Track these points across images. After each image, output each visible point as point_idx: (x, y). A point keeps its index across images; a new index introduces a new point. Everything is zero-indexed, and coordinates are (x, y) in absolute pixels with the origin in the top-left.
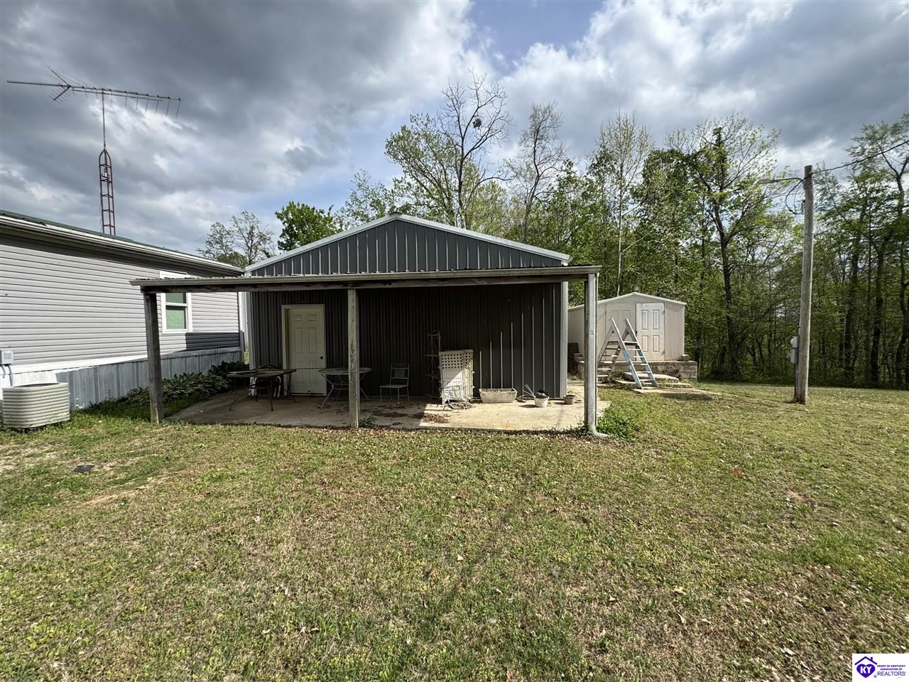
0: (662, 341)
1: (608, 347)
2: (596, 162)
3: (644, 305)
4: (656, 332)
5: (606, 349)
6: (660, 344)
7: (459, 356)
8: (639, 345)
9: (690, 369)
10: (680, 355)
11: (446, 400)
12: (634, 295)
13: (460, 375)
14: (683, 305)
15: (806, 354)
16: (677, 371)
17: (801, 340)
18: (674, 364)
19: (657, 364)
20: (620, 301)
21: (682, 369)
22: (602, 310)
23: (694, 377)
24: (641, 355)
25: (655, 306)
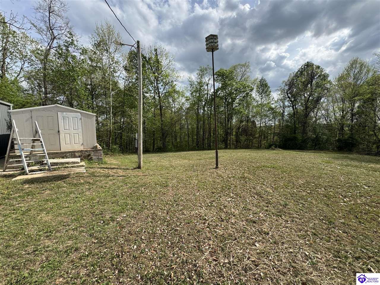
0: (81, 137)
3: (65, 113)
4: (76, 132)
6: (79, 139)
8: (42, 140)
9: (98, 153)
10: (93, 146)
12: (56, 106)
14: (94, 116)
15: (140, 142)
16: (89, 155)
17: (139, 135)
18: (87, 151)
19: (74, 152)
20: (44, 109)
21: (92, 154)
22: (28, 115)
23: (100, 157)
24: (43, 148)
25: (74, 114)
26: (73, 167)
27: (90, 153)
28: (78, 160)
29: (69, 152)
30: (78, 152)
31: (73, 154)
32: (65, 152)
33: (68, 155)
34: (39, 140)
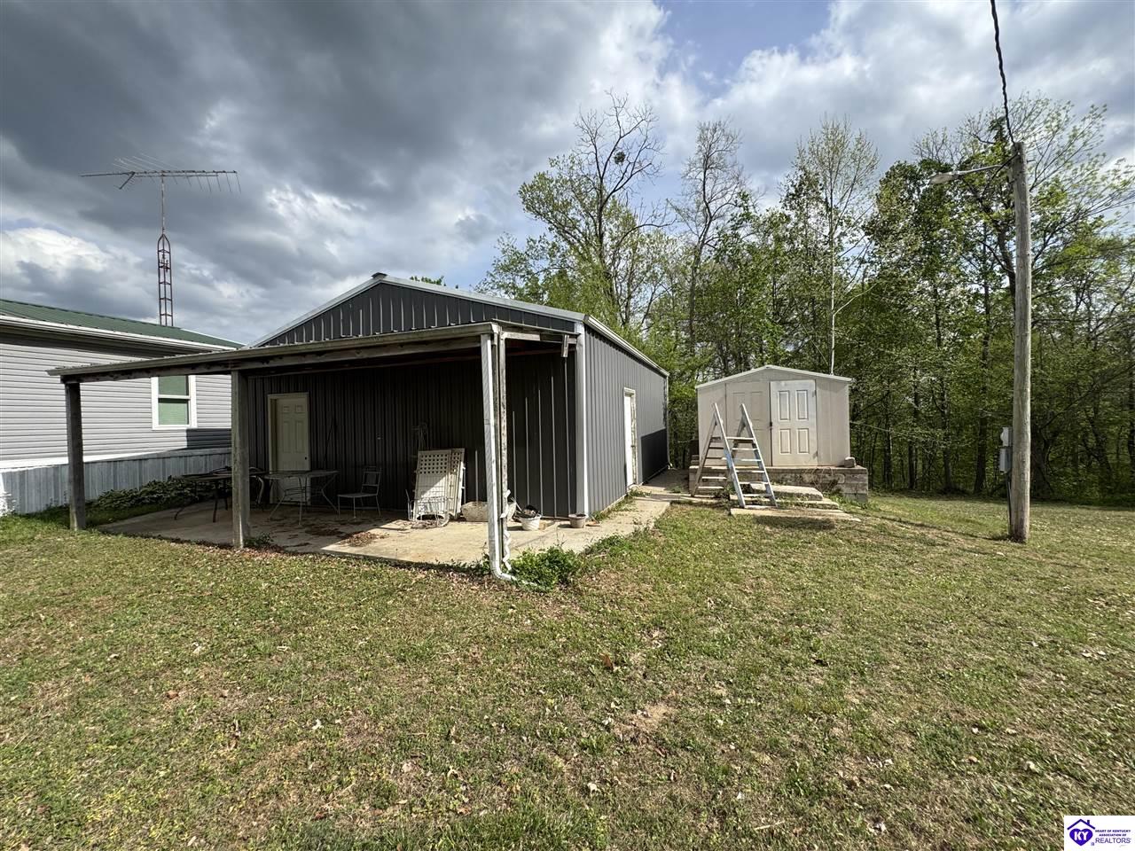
0: (813, 437)
1: (712, 445)
2: (792, 190)
3: (783, 383)
4: (803, 424)
5: (709, 448)
6: (810, 441)
7: (444, 457)
8: (756, 442)
9: (856, 479)
10: (842, 459)
11: (418, 516)
12: (768, 369)
13: (443, 481)
14: (845, 382)
15: (1023, 456)
16: (834, 483)
17: (1015, 433)
18: (828, 472)
19: (801, 471)
20: (746, 379)
21: (842, 479)
22: (720, 393)
23: (862, 492)
24: (758, 458)
25: (800, 384)
26: (812, 506)
27: (837, 479)
28: (812, 491)
29: (791, 471)
30: (810, 471)
31: (798, 476)
32: (784, 471)
33: (788, 477)
34: (750, 441)
